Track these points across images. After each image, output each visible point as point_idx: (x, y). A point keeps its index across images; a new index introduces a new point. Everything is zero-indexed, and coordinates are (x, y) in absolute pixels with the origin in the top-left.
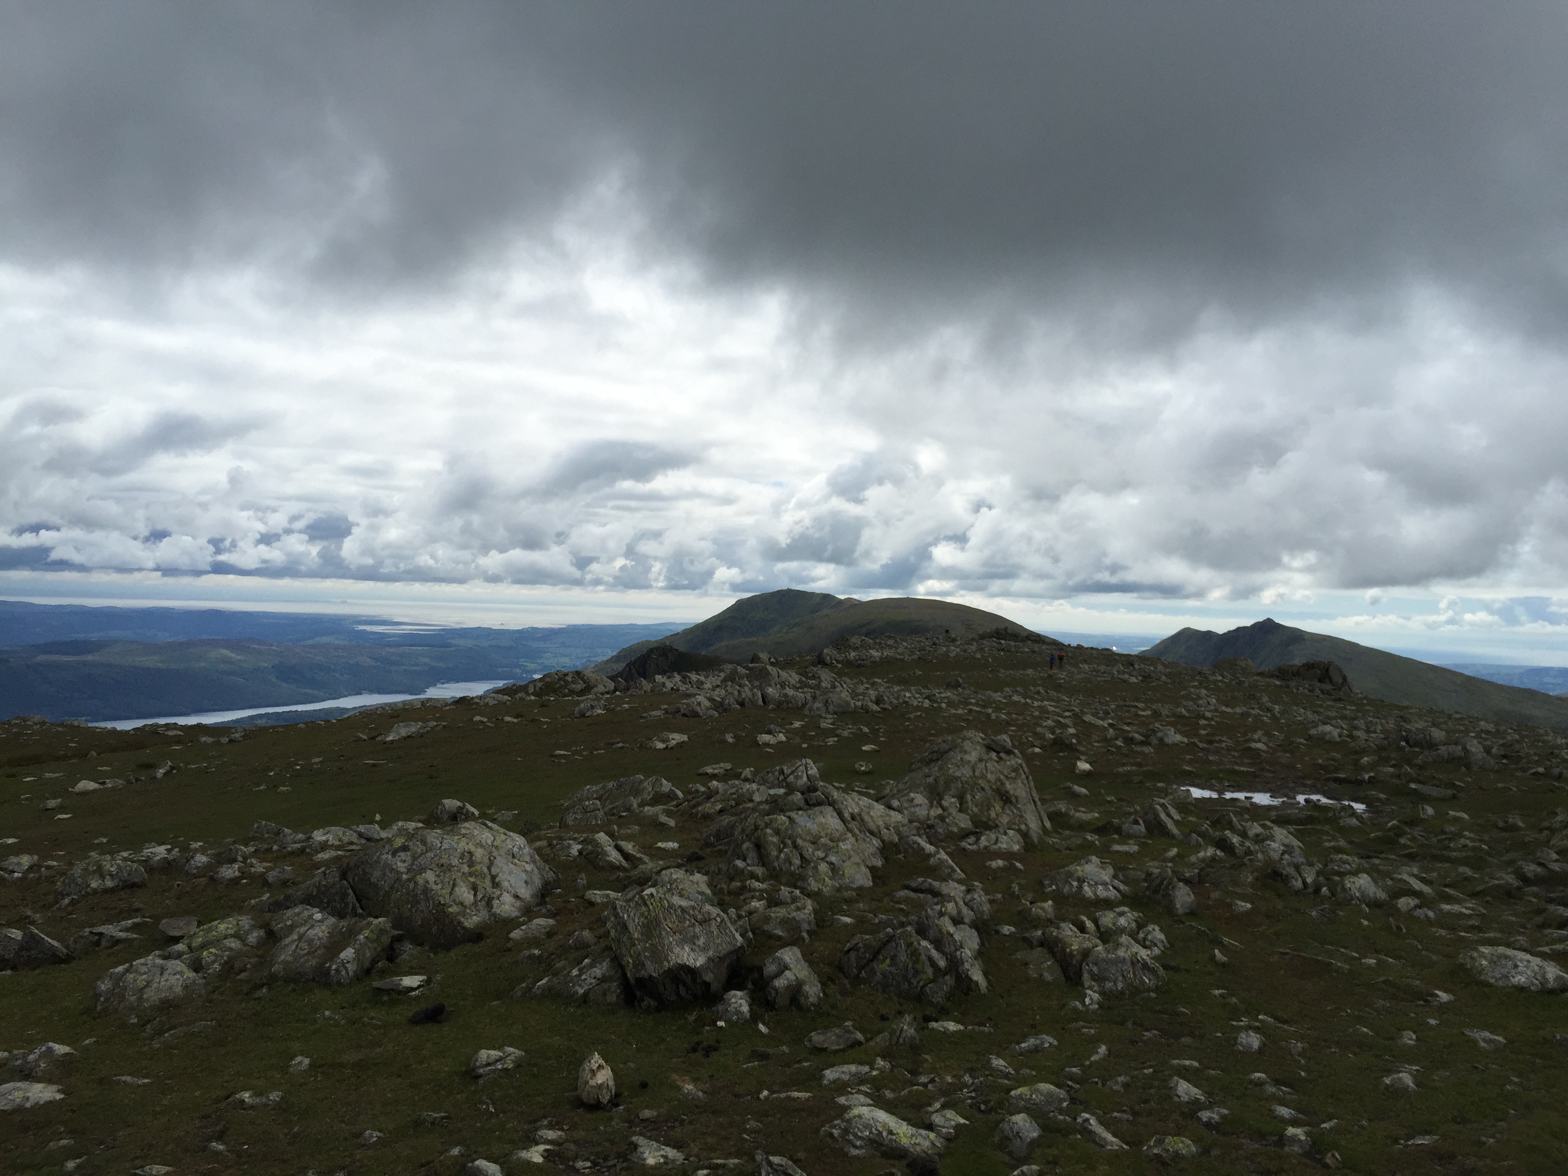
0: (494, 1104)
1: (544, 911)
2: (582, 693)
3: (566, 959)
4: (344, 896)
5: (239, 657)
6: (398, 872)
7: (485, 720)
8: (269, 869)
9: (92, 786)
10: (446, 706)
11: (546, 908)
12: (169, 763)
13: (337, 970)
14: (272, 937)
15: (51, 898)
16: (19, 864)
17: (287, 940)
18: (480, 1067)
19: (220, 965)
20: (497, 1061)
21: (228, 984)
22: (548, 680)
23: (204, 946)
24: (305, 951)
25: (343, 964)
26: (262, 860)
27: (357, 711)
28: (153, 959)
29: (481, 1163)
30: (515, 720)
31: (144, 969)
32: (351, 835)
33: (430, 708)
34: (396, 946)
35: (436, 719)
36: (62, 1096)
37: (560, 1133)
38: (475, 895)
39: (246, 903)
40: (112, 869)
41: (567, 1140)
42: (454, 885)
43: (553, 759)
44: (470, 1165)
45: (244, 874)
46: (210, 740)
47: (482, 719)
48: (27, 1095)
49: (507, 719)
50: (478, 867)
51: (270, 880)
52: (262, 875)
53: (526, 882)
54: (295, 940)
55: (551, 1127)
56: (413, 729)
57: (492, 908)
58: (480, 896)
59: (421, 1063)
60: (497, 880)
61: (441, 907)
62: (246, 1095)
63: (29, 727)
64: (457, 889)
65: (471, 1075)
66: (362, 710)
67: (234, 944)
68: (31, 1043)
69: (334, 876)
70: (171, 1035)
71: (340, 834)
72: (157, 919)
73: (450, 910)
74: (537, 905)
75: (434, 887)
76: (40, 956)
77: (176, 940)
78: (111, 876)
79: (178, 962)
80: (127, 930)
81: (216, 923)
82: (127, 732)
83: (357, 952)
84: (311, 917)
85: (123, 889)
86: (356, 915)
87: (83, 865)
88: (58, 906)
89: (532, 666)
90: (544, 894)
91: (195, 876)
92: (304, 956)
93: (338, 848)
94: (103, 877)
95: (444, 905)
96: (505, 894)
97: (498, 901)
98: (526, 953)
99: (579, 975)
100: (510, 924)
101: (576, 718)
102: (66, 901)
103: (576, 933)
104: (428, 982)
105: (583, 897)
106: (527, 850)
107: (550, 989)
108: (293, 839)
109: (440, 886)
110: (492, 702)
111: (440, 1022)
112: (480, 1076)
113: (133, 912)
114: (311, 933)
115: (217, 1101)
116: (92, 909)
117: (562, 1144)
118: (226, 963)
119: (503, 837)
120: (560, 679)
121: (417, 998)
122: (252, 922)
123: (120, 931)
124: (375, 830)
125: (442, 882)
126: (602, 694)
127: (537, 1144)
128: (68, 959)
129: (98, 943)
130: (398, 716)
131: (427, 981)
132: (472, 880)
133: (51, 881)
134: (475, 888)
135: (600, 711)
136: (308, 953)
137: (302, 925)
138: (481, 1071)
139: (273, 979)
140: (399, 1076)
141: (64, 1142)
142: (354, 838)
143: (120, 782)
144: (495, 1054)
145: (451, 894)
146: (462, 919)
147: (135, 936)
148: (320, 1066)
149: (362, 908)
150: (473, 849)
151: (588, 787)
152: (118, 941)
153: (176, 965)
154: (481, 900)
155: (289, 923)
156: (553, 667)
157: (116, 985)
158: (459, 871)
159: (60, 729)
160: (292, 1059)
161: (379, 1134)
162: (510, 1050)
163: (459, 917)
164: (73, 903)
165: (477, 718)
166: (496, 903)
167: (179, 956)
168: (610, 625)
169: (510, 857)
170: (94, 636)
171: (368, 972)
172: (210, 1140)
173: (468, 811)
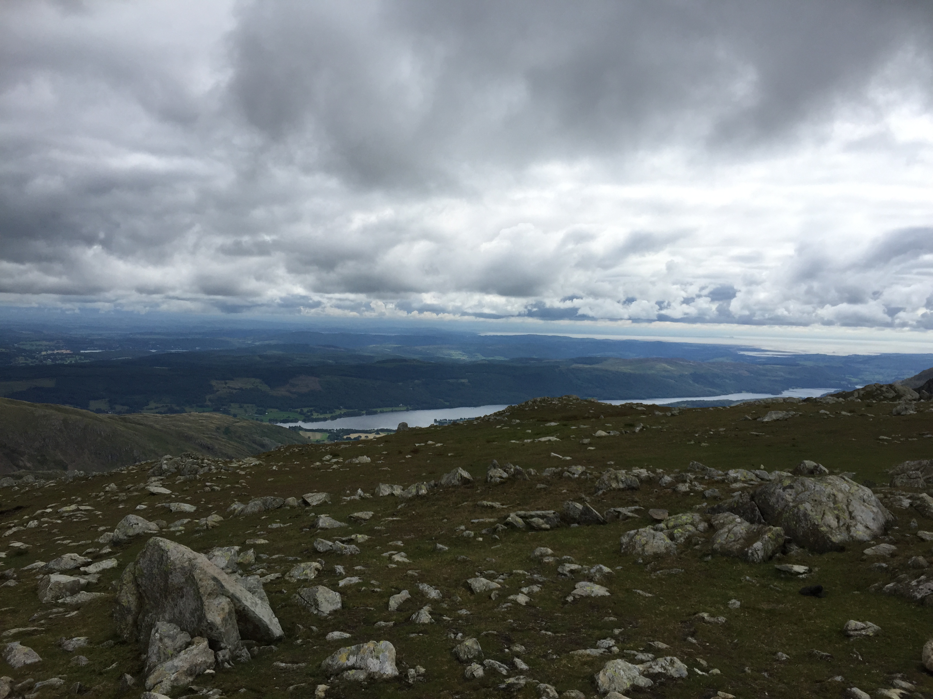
0: (862, 656)
1: (887, 539)
2: (894, 399)
3: (906, 573)
4: (753, 510)
5: (672, 369)
6: (786, 501)
7: (828, 413)
8: (705, 489)
9: (603, 433)
10: (799, 402)
11: (889, 538)
12: (642, 425)
13: (752, 554)
14: (712, 528)
15: (593, 490)
16: (577, 470)
17: (722, 531)
18: (850, 630)
19: (684, 539)
20: (862, 629)
21: (690, 550)
22: (869, 389)
23: (675, 527)
24: (733, 540)
25: (756, 551)
26: (701, 483)
27: (742, 402)
28: (649, 529)
29: (856, 690)
30: (849, 414)
31: (645, 534)
32: (751, 475)
33: (788, 403)
34: (787, 545)
35: (795, 410)
36: (609, 594)
37: (910, 685)
38: (838, 522)
39: (694, 507)
40: (622, 478)
41: (916, 691)
42: (824, 514)
43: (878, 441)
44: (849, 689)
45: (692, 490)
46: (661, 414)
47: (826, 412)
48: (593, 590)
49: (843, 413)
50: (840, 505)
51: (707, 495)
52: (702, 492)
53: (873, 519)
54: (727, 532)
55: (903, 679)
56: (780, 415)
57: (850, 532)
58: (841, 524)
59: (809, 619)
60: (853, 515)
61: (816, 527)
62: (705, 615)
63: (571, 401)
64: (826, 516)
65: (845, 634)
66: (744, 402)
67: (691, 528)
68: (591, 564)
69: (746, 498)
70: (661, 573)
71: (745, 474)
72: (647, 508)
73: (821, 529)
74: (881, 535)
75: (811, 513)
76: (591, 519)
77: (659, 521)
78: (622, 482)
79: (661, 533)
80: (632, 512)
81: (681, 515)
82: (617, 407)
83: (764, 545)
84: (734, 520)
85: (628, 490)
86: (760, 523)
87: (608, 474)
88: (596, 494)
89: (854, 380)
90: (887, 528)
91: (665, 488)
92: (732, 541)
93: (744, 482)
94: (618, 482)
95: (818, 525)
96: (859, 524)
97: (854, 528)
98: (877, 564)
99: (918, 586)
100: (862, 544)
101: (894, 415)
102: (601, 492)
103: (913, 558)
104: (810, 571)
105: (916, 534)
106: (873, 498)
107: (895, 591)
108: (717, 474)
109: (814, 513)
110: (831, 402)
111: (820, 597)
112: (849, 636)
113: (634, 503)
114: (735, 529)
115: (689, 615)
116: (613, 498)
117: (913, 692)
118: (687, 538)
119: (856, 488)
120: (877, 389)
121: (803, 579)
122: (701, 518)
123: (629, 512)
124: (765, 474)
125: (816, 511)
126: (910, 400)
127: (894, 688)
128: (604, 523)
129: (618, 517)
130: (769, 407)
131: (808, 570)
132: (836, 512)
133: (592, 481)
134: (838, 518)
135: (912, 412)
136: (734, 541)
137: (729, 524)
138: (852, 633)
139: (714, 553)
140: (796, 624)
141: (612, 618)
142: (753, 477)
143: (617, 433)
144: (860, 624)
145: (822, 519)
146: (830, 536)
147: (637, 516)
148: (747, 608)
149: (764, 519)
150: (836, 493)
151: (907, 462)
152: (628, 517)
153: (660, 534)
154: (842, 526)
155: (722, 521)
156: (871, 381)
157: (631, 540)
158: (827, 505)
159: (586, 403)
160: (730, 600)
161: (788, 656)
162: (870, 624)
163: (827, 534)
164: (604, 493)
165: (822, 411)
166: (853, 529)
167: (662, 530)
168: (913, 354)
169: (862, 502)
170: (598, 355)
171: (770, 558)
172: (688, 635)
173: (821, 469)
